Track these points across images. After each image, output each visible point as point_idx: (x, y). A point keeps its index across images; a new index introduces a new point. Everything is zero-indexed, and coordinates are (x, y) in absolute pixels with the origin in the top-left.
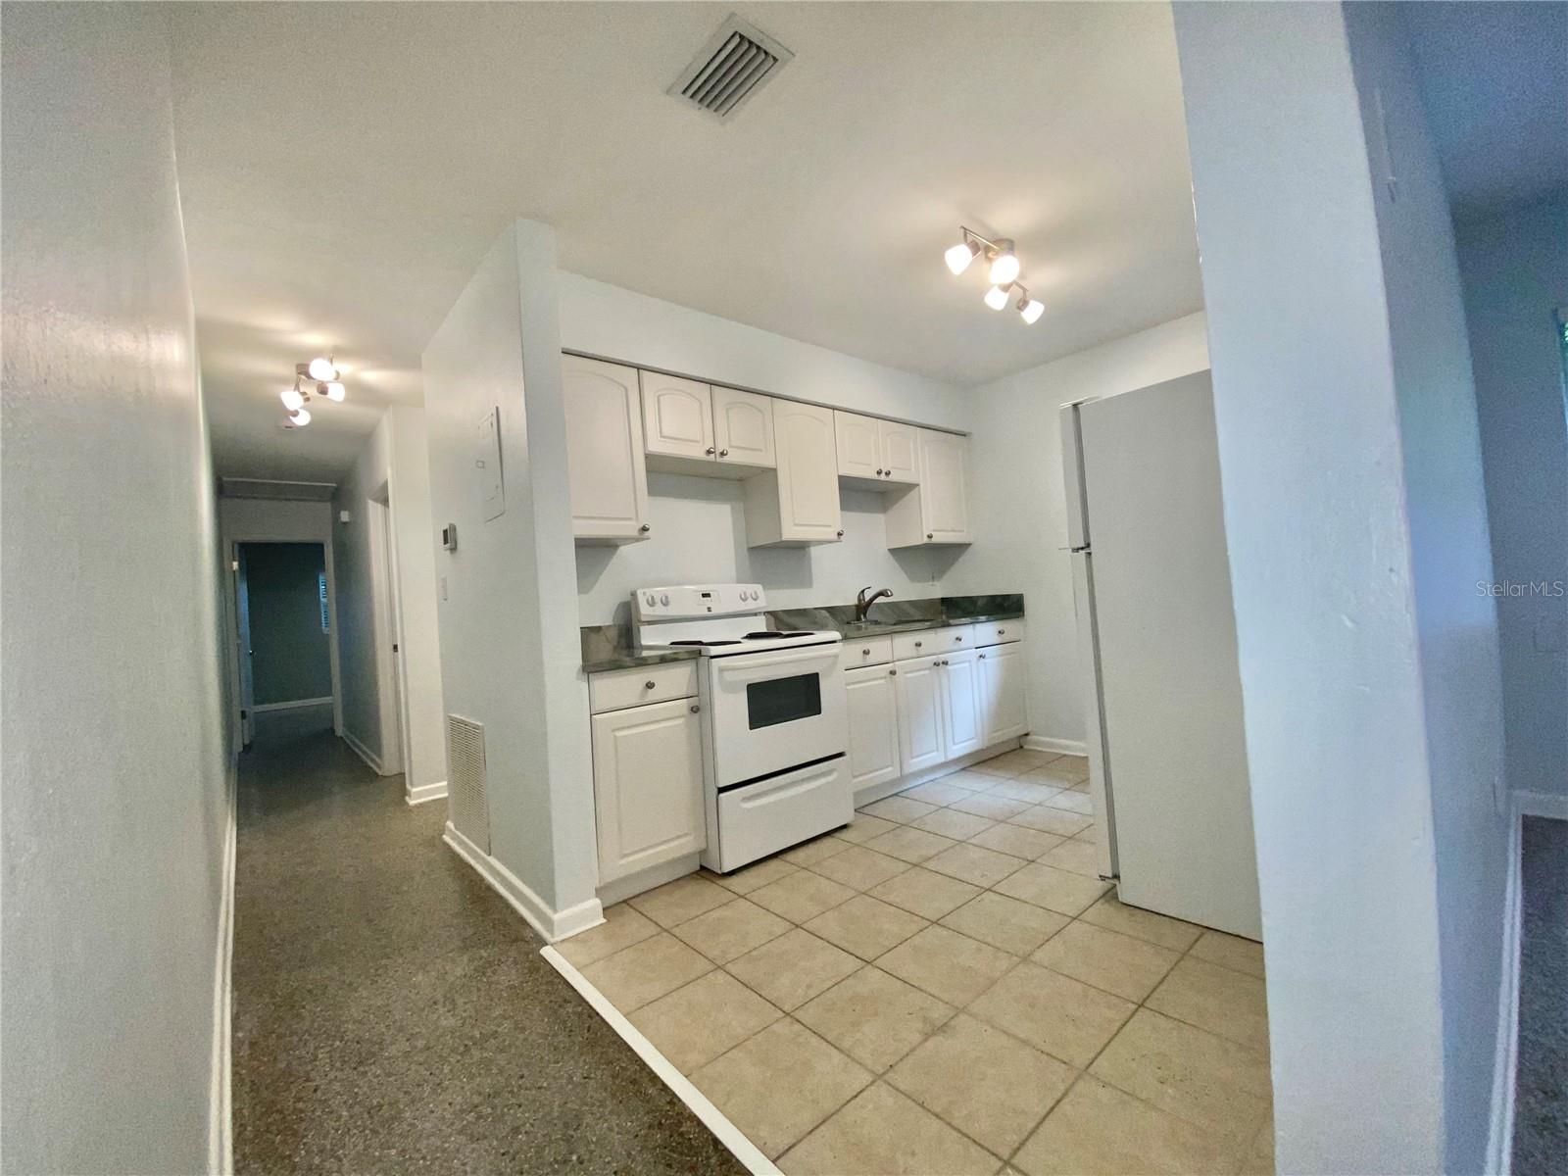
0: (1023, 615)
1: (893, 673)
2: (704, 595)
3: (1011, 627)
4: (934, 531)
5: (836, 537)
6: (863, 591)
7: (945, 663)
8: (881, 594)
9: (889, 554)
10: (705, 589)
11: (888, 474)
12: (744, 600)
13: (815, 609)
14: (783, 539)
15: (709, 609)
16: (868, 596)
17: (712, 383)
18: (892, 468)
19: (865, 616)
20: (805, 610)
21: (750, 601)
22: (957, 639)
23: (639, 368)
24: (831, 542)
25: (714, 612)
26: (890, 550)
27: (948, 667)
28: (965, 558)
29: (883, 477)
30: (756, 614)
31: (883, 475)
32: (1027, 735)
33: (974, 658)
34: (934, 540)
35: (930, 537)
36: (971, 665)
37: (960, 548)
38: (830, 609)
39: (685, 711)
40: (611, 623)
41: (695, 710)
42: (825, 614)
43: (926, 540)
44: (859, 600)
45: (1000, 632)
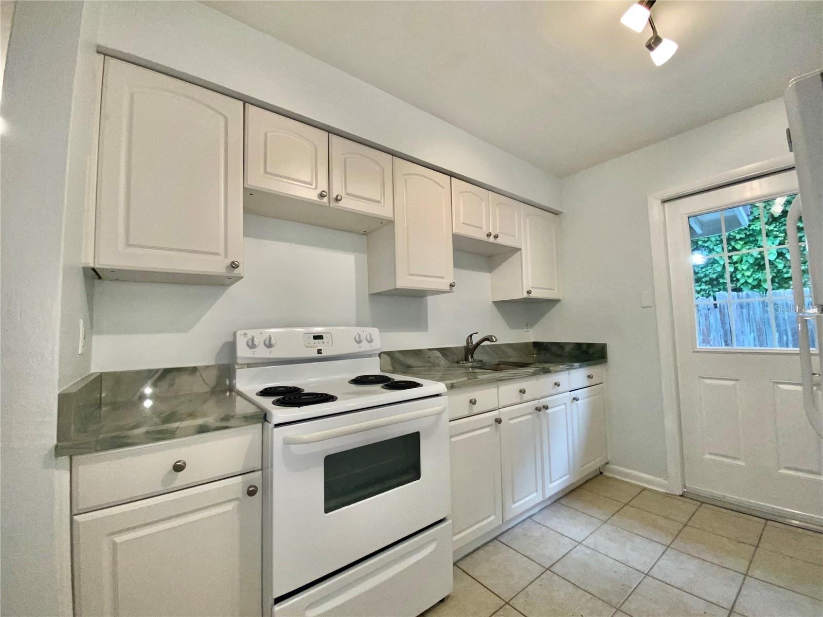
0: (607, 362)
1: (499, 421)
2: (316, 338)
3: (596, 370)
4: (532, 288)
5: (447, 288)
6: (471, 336)
7: (546, 408)
8: (486, 339)
9: (494, 306)
10: (318, 330)
11: (496, 237)
12: (359, 342)
13: (429, 349)
14: (397, 287)
15: (319, 351)
16: (475, 340)
17: (330, 131)
18: (499, 233)
19: (472, 357)
20: (419, 351)
21: (365, 343)
22: (556, 384)
23: (246, 101)
24: (444, 292)
25: (324, 354)
26: (494, 302)
27: (548, 411)
28: (554, 311)
29: (491, 239)
30: (370, 356)
31: (492, 238)
32: (607, 463)
33: (569, 401)
34: (532, 295)
35: (529, 292)
36: (566, 407)
37: (551, 303)
38: (443, 351)
39: (240, 492)
40: (212, 363)
41: (251, 493)
42: (438, 354)
43: (525, 295)
44: (468, 343)
45: (589, 376)
